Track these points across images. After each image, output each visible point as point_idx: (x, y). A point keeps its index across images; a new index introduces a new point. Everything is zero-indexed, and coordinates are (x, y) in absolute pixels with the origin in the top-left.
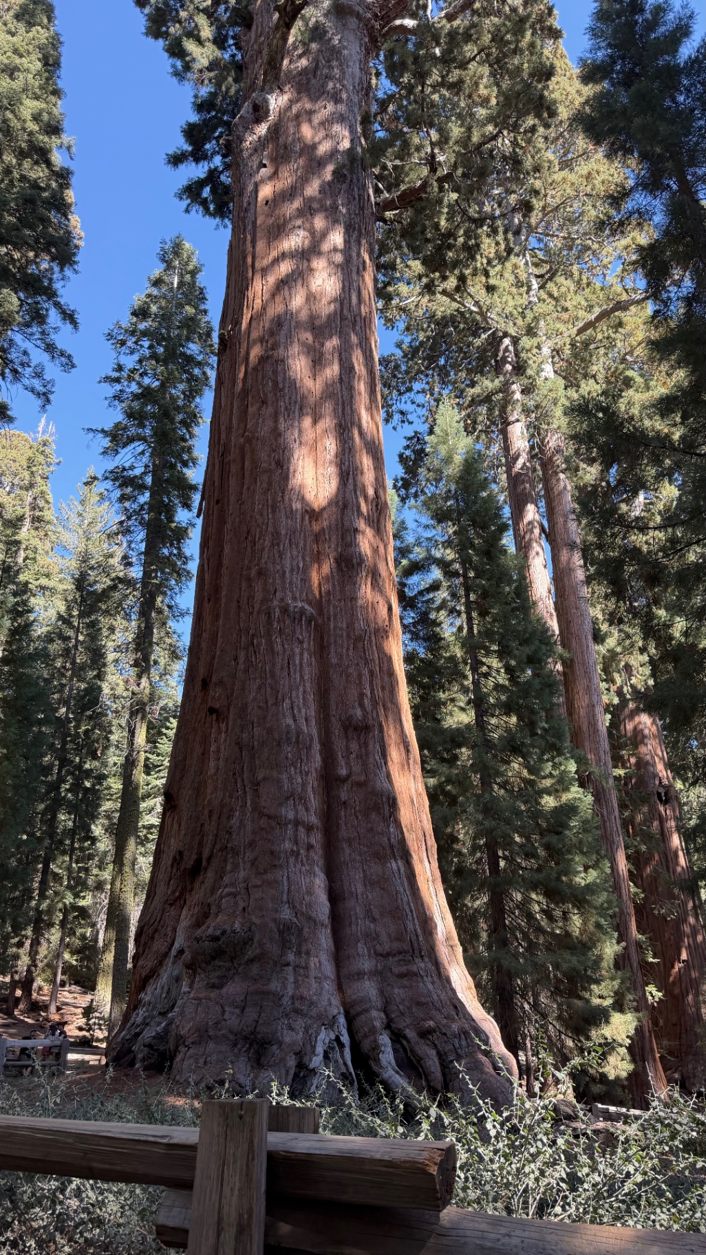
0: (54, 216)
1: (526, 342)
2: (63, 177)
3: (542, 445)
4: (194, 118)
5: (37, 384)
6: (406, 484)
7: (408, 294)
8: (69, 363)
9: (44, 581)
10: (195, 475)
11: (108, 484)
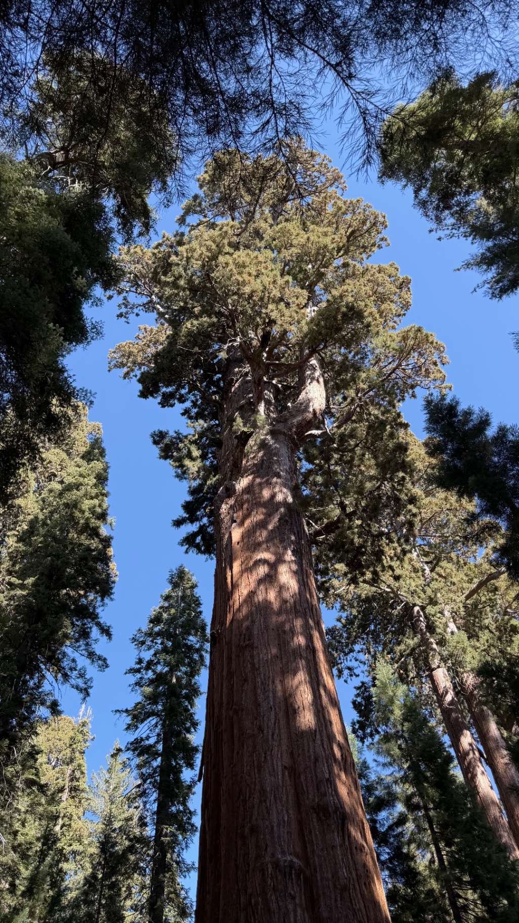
0: (99, 566)
1: (430, 610)
2: (107, 542)
3: (462, 684)
4: (189, 498)
5: (80, 682)
6: (362, 726)
7: (340, 585)
8: (103, 663)
9: (76, 847)
10: (197, 738)
11: (129, 754)
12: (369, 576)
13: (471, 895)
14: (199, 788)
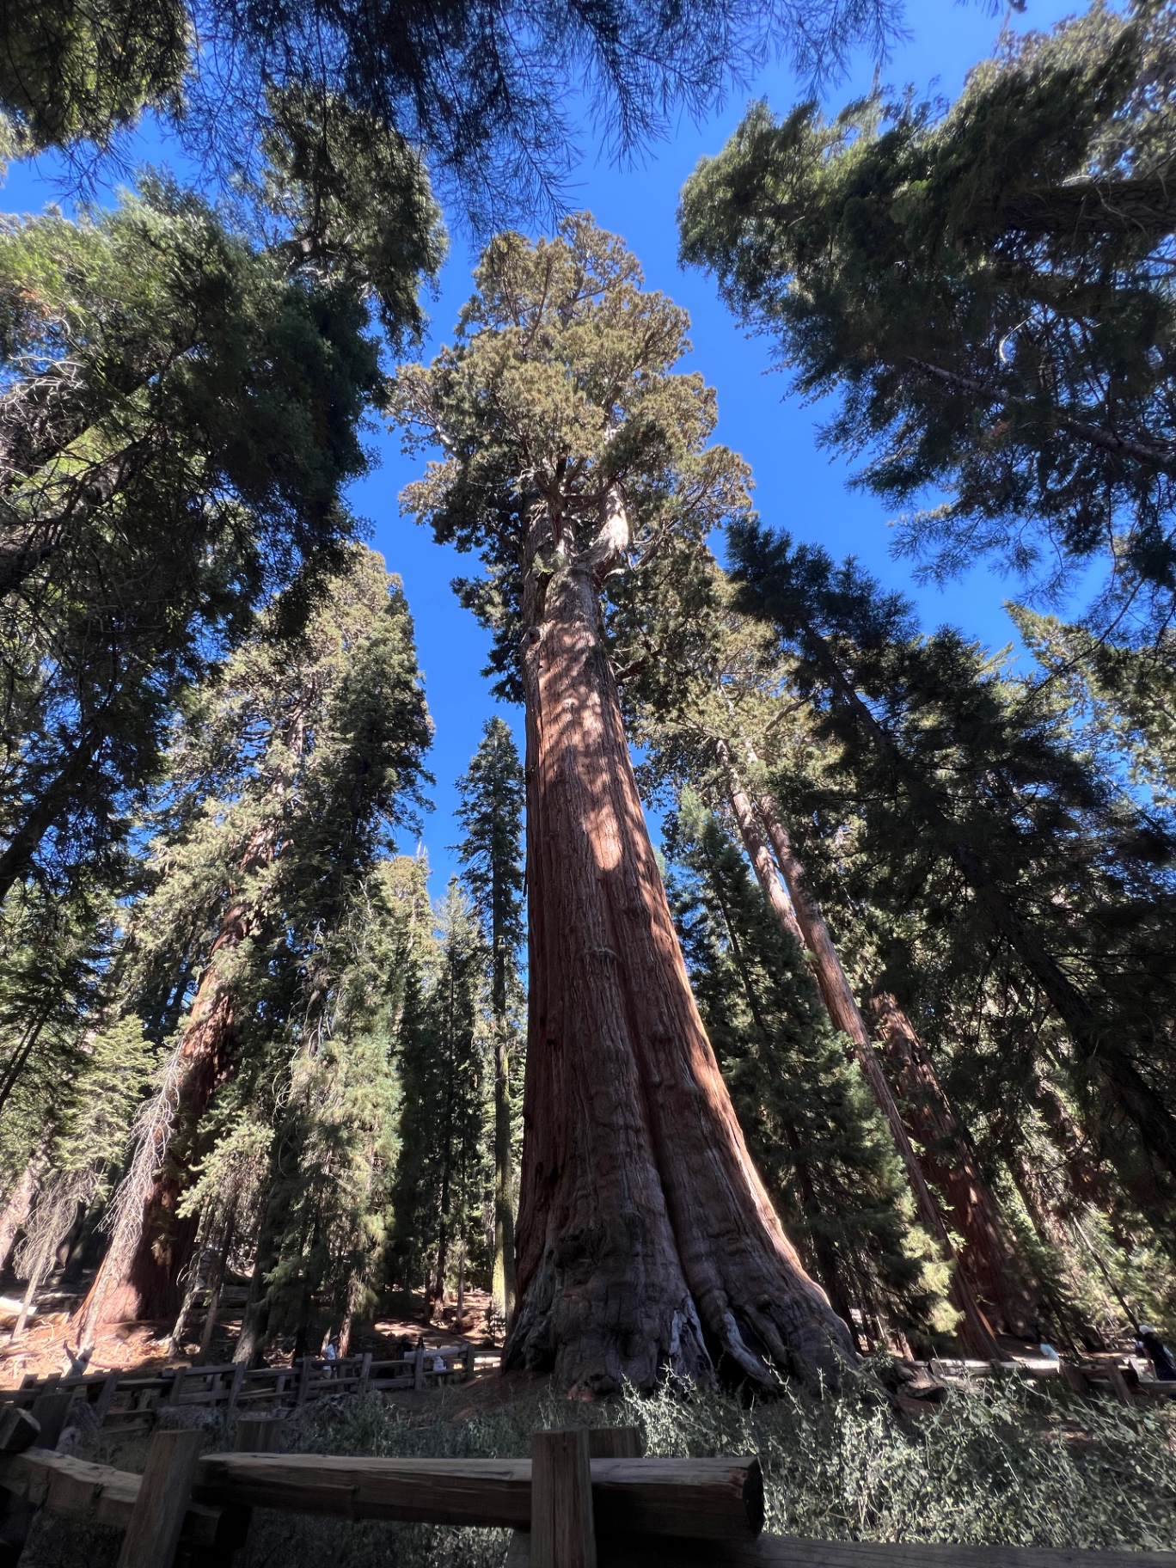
0: (416, 719)
1: (734, 741)
2: (419, 696)
3: (760, 806)
4: (495, 647)
5: (412, 824)
6: (670, 848)
7: (648, 725)
8: (431, 807)
9: (427, 958)
10: (521, 866)
11: (465, 882)
12: (675, 713)
13: (759, 970)
14: (525, 907)
